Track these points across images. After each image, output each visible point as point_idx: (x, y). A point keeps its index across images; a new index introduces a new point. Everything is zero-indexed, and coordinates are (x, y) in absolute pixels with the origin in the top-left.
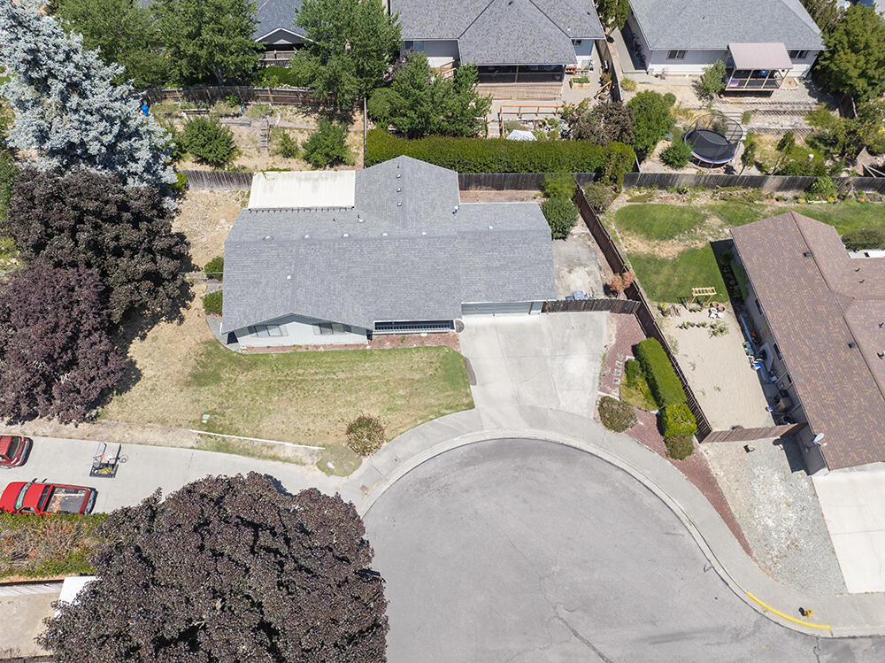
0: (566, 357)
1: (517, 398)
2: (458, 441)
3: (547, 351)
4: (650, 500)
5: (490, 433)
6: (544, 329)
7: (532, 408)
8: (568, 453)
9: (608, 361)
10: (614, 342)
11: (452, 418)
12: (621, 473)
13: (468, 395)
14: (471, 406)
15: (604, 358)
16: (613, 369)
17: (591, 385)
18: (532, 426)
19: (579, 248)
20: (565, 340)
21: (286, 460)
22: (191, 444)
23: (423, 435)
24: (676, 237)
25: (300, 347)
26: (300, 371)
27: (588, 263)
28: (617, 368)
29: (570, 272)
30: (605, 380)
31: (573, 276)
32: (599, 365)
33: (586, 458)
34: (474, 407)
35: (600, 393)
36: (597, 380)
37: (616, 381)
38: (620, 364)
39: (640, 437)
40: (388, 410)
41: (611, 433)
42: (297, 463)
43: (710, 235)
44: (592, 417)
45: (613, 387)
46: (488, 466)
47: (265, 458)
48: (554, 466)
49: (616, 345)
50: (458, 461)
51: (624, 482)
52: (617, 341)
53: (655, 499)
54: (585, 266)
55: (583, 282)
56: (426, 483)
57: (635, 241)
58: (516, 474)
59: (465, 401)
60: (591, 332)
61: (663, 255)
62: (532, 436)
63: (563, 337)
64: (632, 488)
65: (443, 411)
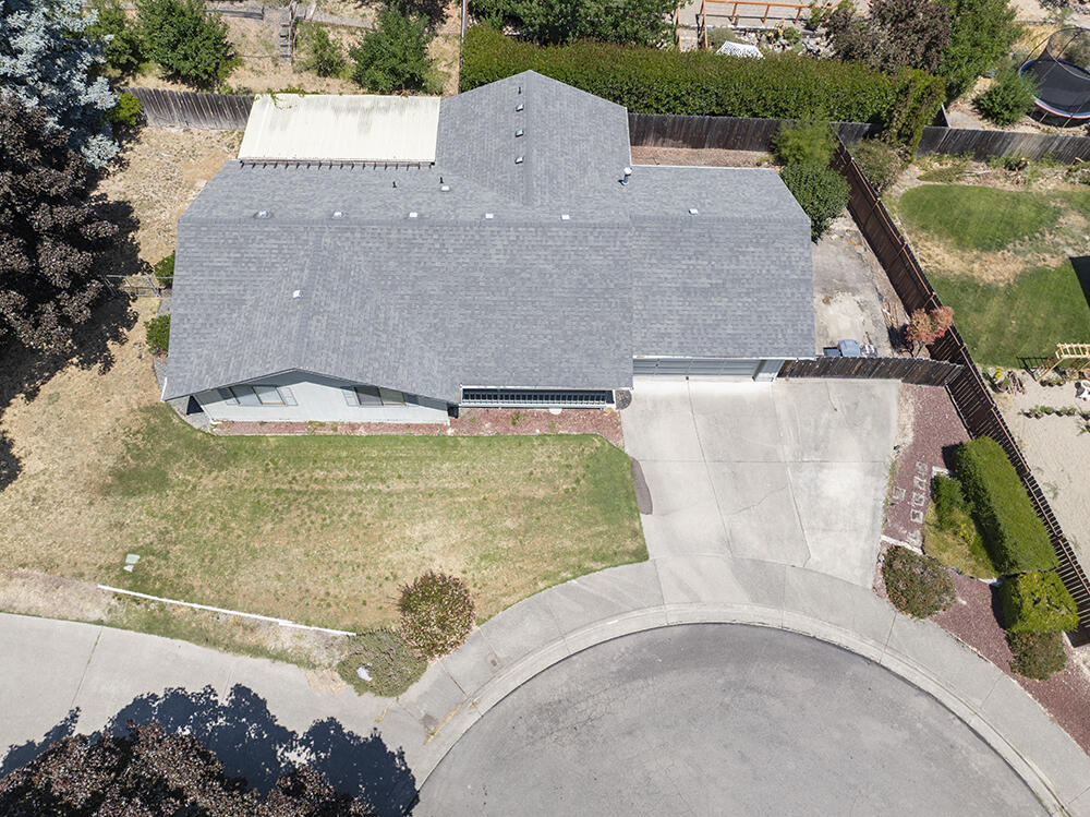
0: (821, 465)
1: (729, 542)
2: (614, 626)
3: (786, 452)
4: (981, 761)
5: (675, 611)
6: (781, 410)
7: (758, 563)
8: (824, 657)
9: (901, 477)
10: (910, 439)
11: (606, 579)
12: (924, 702)
13: (637, 534)
14: (641, 555)
15: (892, 472)
16: (909, 495)
17: (869, 521)
18: (756, 600)
19: (843, 259)
20: (821, 433)
21: (279, 656)
22: (97, 614)
23: (548, 611)
24: (1010, 246)
25: (322, 425)
26: (320, 474)
27: (859, 286)
28: (917, 490)
29: (827, 301)
30: (896, 514)
31: (832, 310)
32: (884, 483)
33: (859, 668)
34: (647, 558)
35: (884, 538)
36: (881, 513)
37: (915, 516)
38: (921, 482)
39: (961, 628)
40: (483, 558)
41: (904, 619)
42: (299, 663)
43: (1069, 245)
44: (870, 587)
45: (910, 527)
46: (671, 682)
47: (239, 649)
48: (798, 683)
49: (915, 445)
50: (614, 669)
51: (931, 720)
52: (916, 438)
53: (991, 758)
54: (854, 291)
55: (852, 323)
56: (551, 712)
57: (937, 251)
58: (727, 700)
59: (631, 545)
60: (869, 419)
61: (989, 277)
62: (756, 620)
63: (816, 428)
64: (947, 734)
65: (588, 564)
